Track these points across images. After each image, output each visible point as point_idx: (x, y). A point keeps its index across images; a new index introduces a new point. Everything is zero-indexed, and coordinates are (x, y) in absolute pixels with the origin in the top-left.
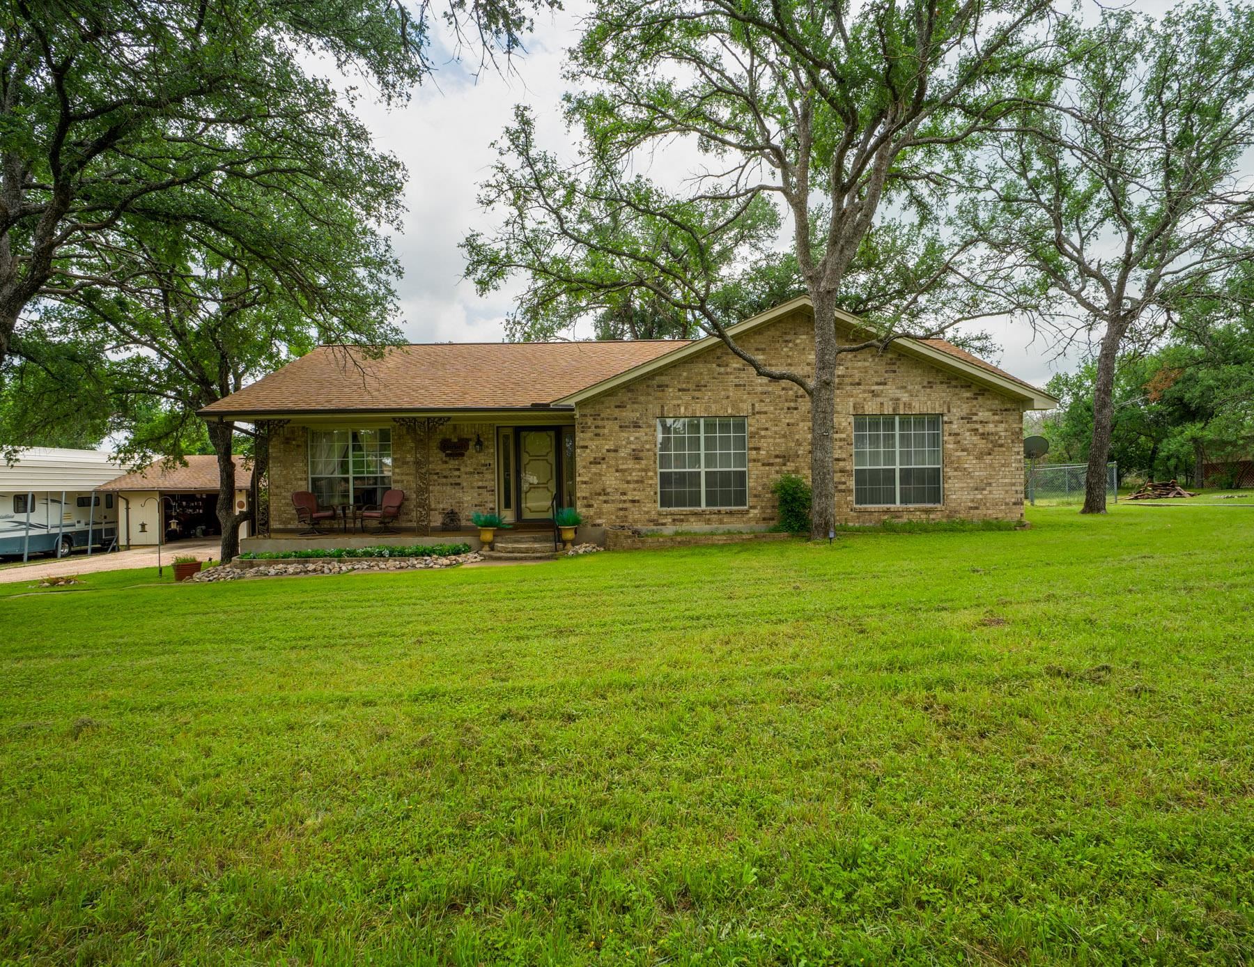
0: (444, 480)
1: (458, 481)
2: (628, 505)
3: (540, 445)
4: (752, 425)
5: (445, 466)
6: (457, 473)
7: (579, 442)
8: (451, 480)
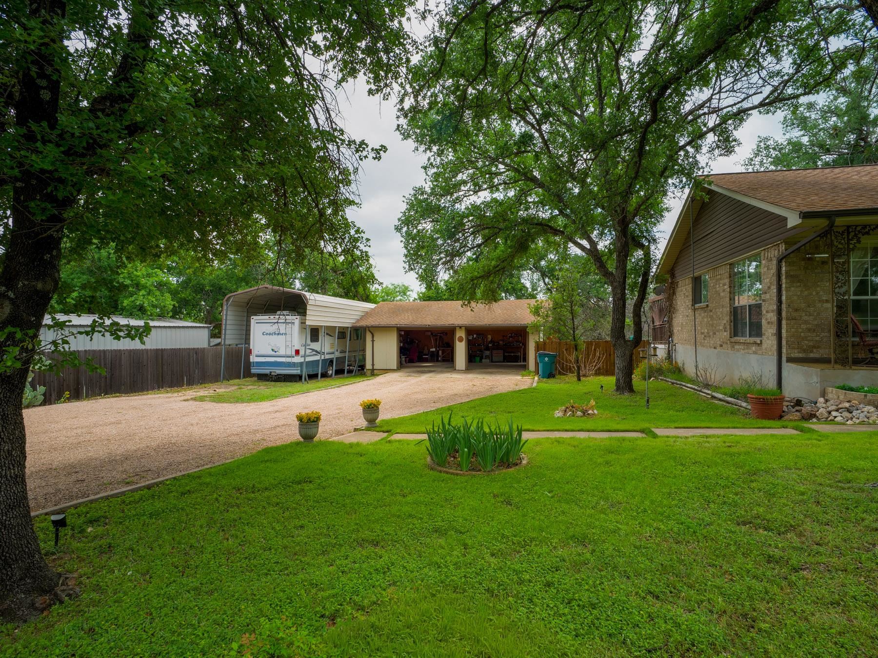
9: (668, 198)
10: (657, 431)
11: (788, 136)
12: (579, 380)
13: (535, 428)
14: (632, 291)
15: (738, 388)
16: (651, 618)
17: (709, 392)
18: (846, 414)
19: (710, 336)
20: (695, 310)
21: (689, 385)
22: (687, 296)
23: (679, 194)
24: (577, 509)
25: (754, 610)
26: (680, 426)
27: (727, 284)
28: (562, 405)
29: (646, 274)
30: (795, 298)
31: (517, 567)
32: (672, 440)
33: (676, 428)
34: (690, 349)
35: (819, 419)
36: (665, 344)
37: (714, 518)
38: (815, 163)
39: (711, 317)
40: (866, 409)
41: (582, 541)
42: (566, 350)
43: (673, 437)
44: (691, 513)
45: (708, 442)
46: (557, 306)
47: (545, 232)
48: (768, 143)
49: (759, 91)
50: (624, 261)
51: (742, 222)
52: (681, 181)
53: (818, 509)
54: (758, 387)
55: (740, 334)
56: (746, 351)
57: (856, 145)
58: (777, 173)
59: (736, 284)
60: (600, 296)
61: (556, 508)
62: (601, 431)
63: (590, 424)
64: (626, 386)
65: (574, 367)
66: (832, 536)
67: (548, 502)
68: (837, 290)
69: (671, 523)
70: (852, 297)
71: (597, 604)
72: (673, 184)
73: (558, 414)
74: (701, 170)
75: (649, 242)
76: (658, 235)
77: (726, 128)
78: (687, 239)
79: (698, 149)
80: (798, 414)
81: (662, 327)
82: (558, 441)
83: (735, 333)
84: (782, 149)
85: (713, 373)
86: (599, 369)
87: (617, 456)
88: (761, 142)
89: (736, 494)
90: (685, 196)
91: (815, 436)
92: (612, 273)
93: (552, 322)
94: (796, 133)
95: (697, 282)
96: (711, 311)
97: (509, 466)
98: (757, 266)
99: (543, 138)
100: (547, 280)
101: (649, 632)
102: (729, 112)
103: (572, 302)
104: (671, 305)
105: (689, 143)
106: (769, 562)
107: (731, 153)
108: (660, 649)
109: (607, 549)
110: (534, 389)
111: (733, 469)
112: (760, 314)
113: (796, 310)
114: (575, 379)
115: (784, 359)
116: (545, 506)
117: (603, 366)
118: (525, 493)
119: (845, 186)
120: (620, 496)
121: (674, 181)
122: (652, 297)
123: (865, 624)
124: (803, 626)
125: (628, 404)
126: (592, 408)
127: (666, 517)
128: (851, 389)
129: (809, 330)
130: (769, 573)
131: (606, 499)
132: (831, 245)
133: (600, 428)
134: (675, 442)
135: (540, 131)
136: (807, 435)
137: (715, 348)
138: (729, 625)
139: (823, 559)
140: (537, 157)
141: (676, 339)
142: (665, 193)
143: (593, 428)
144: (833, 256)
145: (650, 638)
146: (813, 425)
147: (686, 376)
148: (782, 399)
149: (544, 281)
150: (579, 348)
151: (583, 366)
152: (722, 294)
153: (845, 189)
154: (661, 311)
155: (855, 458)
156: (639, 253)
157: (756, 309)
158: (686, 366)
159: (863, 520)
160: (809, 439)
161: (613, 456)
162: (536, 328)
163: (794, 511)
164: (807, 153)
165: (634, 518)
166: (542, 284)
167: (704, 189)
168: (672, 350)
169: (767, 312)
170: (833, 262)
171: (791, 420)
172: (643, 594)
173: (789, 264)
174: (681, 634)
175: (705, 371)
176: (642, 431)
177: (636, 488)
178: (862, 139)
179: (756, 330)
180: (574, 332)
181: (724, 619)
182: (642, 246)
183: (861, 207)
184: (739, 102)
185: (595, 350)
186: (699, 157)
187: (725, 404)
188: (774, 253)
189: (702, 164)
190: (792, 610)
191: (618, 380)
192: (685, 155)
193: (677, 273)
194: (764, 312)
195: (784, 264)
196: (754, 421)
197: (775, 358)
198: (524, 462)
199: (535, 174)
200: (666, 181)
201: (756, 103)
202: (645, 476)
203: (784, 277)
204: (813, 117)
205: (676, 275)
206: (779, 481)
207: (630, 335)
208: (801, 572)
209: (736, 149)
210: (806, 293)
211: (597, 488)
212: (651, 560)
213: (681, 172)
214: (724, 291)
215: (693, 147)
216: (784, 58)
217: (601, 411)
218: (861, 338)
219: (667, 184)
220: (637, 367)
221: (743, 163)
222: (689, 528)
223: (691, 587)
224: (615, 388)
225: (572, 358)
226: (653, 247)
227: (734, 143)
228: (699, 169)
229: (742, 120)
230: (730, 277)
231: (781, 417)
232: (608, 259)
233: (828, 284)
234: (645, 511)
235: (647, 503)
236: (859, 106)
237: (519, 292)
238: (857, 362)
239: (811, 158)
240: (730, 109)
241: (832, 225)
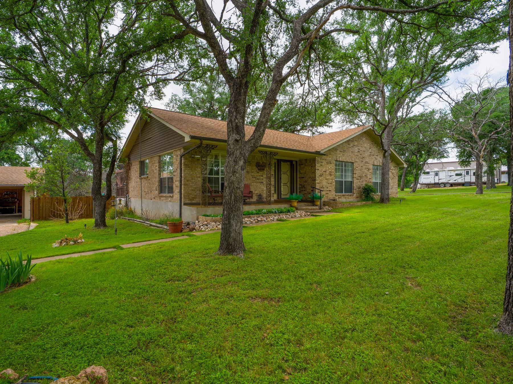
0: (257, 181)
1: (262, 181)
2: (328, 192)
3: (285, 168)
4: (355, 165)
5: (258, 174)
6: (262, 178)
7: (317, 168)
8: (260, 181)
9: (128, 115)
10: (124, 246)
11: (184, 96)
12: (67, 222)
13: (38, 257)
14: (106, 167)
15: (162, 219)
16: (129, 336)
17: (149, 223)
18: (206, 227)
19: (149, 193)
20: (141, 179)
21: (138, 220)
22: (137, 171)
23: (134, 114)
24: (78, 298)
25: (175, 315)
26: (135, 241)
27: (158, 166)
28: (57, 239)
29: (114, 157)
30: (187, 175)
31: (41, 343)
32: (132, 249)
33: (133, 243)
34: (138, 200)
35: (196, 230)
36: (124, 198)
37: (156, 282)
38: (195, 112)
39: (150, 183)
40: (212, 224)
41: (85, 314)
42: (57, 203)
43: (132, 248)
44: (145, 283)
45: (150, 247)
46: (48, 172)
47: (42, 121)
48: (176, 98)
49: (174, 72)
50: (101, 148)
51: (165, 135)
52: (135, 108)
53: (197, 267)
54: (172, 218)
55: (163, 192)
56: (166, 200)
57: (210, 109)
58: (181, 114)
59: (161, 165)
60: (82, 168)
61: (63, 302)
62: (89, 251)
63: (80, 248)
64: (101, 223)
65: (63, 214)
66: (202, 276)
67: (56, 300)
68: (203, 172)
69: (135, 291)
70: (208, 176)
71: (99, 342)
72: (131, 108)
73: (55, 245)
74: (146, 104)
75: (116, 138)
76: (121, 135)
77: (158, 85)
78: (138, 139)
79: (145, 92)
80: (188, 229)
81: (122, 189)
82: (58, 262)
83: (161, 191)
84: (182, 102)
85: (150, 213)
86: (82, 214)
87: (101, 263)
88: (173, 96)
89: (165, 269)
90: (137, 116)
91: (195, 238)
92: (93, 155)
93: (45, 184)
94: (188, 96)
95: (142, 164)
96: (149, 180)
97: (20, 285)
98: (170, 158)
99: (43, 55)
100: (39, 154)
101: (130, 343)
102: (160, 78)
103: (62, 171)
104: (128, 176)
105: (141, 88)
106: (180, 294)
107: (161, 99)
108: (136, 348)
109: (101, 313)
110: (31, 231)
111: (162, 258)
112: (172, 182)
113: (188, 181)
114: (65, 222)
115: (183, 204)
116: (55, 302)
117: (84, 213)
118: (38, 299)
119: (206, 127)
120: (106, 284)
121: (131, 106)
122: (117, 170)
123: (213, 305)
124: (194, 313)
125: (104, 233)
126: (81, 238)
127: (133, 288)
128: (207, 216)
129: (192, 190)
130: (180, 298)
131: (97, 288)
132: (201, 152)
133: (88, 250)
134: (133, 250)
135: (40, 49)
136: (192, 238)
137: (151, 199)
138: (166, 325)
139: (199, 286)
140: (37, 67)
141: (130, 195)
142: (126, 112)
143: (82, 250)
144: (202, 157)
145: (130, 346)
146: (194, 233)
147: (136, 215)
148: (182, 223)
149: (37, 154)
150: (67, 201)
151: (70, 213)
152: (155, 171)
153: (206, 128)
154: (122, 179)
155: (209, 244)
156: (110, 144)
157: (171, 179)
158: (136, 210)
159: (212, 267)
160: (193, 239)
161: (99, 264)
162: (31, 188)
163: (189, 270)
164: (192, 107)
165: (114, 293)
166: (35, 156)
167: (147, 114)
168: (128, 201)
169: (176, 181)
170: (202, 160)
171: (185, 232)
172: (124, 328)
173: (185, 159)
174: (145, 337)
175: (147, 211)
176: (114, 247)
177: (114, 278)
178: (212, 107)
179: (171, 190)
180: (64, 191)
181: (164, 323)
182: (112, 140)
183: (211, 137)
184: (165, 75)
185: (79, 202)
186: (145, 97)
187: (156, 228)
188: (179, 153)
189: (147, 101)
190: (189, 309)
191: (96, 220)
192: (138, 94)
193: (132, 158)
194: (174, 181)
195: (183, 158)
196: (170, 235)
197: (179, 203)
198: (33, 280)
199: (34, 77)
200: (127, 105)
201: (173, 78)
202: (119, 270)
203: (183, 165)
204: (195, 90)
205: (131, 159)
206: (183, 259)
207: (104, 193)
208: (192, 294)
209: (163, 98)
210: (191, 173)
211: (90, 283)
212: (127, 311)
213: (135, 102)
214: (156, 169)
215: (142, 91)
216: (185, 61)
217: (87, 240)
218: (211, 194)
219: (128, 107)
220: (107, 212)
221: (165, 104)
222: (144, 290)
223: (147, 316)
224: (94, 225)
225: (62, 208)
226: (118, 142)
227: (162, 94)
228: (145, 103)
229: (166, 84)
230: (159, 163)
231: (181, 231)
232: (89, 145)
233: (199, 169)
234: (121, 288)
235: (122, 284)
236: (211, 92)
237: (14, 161)
238: (210, 204)
239: (194, 110)
240: (161, 76)
241: (201, 143)
